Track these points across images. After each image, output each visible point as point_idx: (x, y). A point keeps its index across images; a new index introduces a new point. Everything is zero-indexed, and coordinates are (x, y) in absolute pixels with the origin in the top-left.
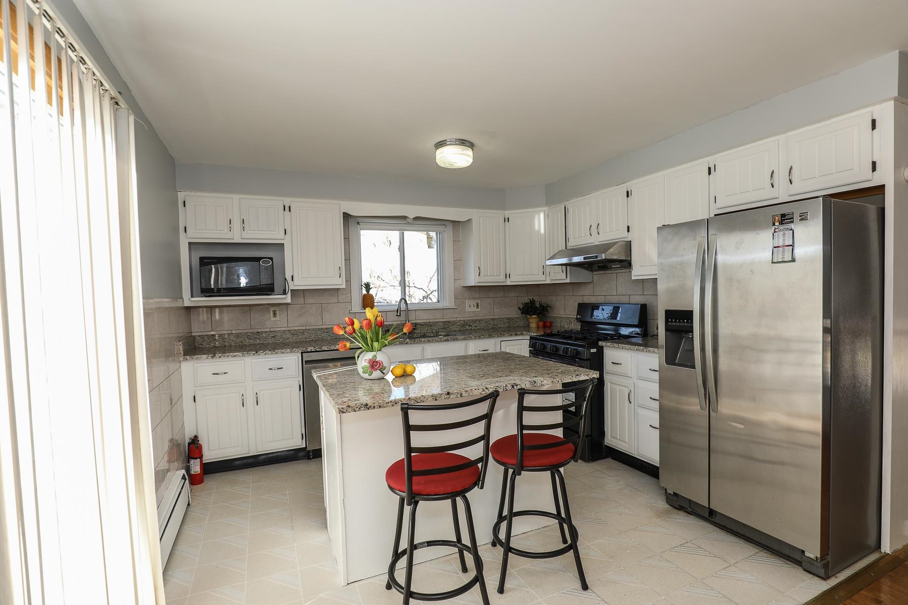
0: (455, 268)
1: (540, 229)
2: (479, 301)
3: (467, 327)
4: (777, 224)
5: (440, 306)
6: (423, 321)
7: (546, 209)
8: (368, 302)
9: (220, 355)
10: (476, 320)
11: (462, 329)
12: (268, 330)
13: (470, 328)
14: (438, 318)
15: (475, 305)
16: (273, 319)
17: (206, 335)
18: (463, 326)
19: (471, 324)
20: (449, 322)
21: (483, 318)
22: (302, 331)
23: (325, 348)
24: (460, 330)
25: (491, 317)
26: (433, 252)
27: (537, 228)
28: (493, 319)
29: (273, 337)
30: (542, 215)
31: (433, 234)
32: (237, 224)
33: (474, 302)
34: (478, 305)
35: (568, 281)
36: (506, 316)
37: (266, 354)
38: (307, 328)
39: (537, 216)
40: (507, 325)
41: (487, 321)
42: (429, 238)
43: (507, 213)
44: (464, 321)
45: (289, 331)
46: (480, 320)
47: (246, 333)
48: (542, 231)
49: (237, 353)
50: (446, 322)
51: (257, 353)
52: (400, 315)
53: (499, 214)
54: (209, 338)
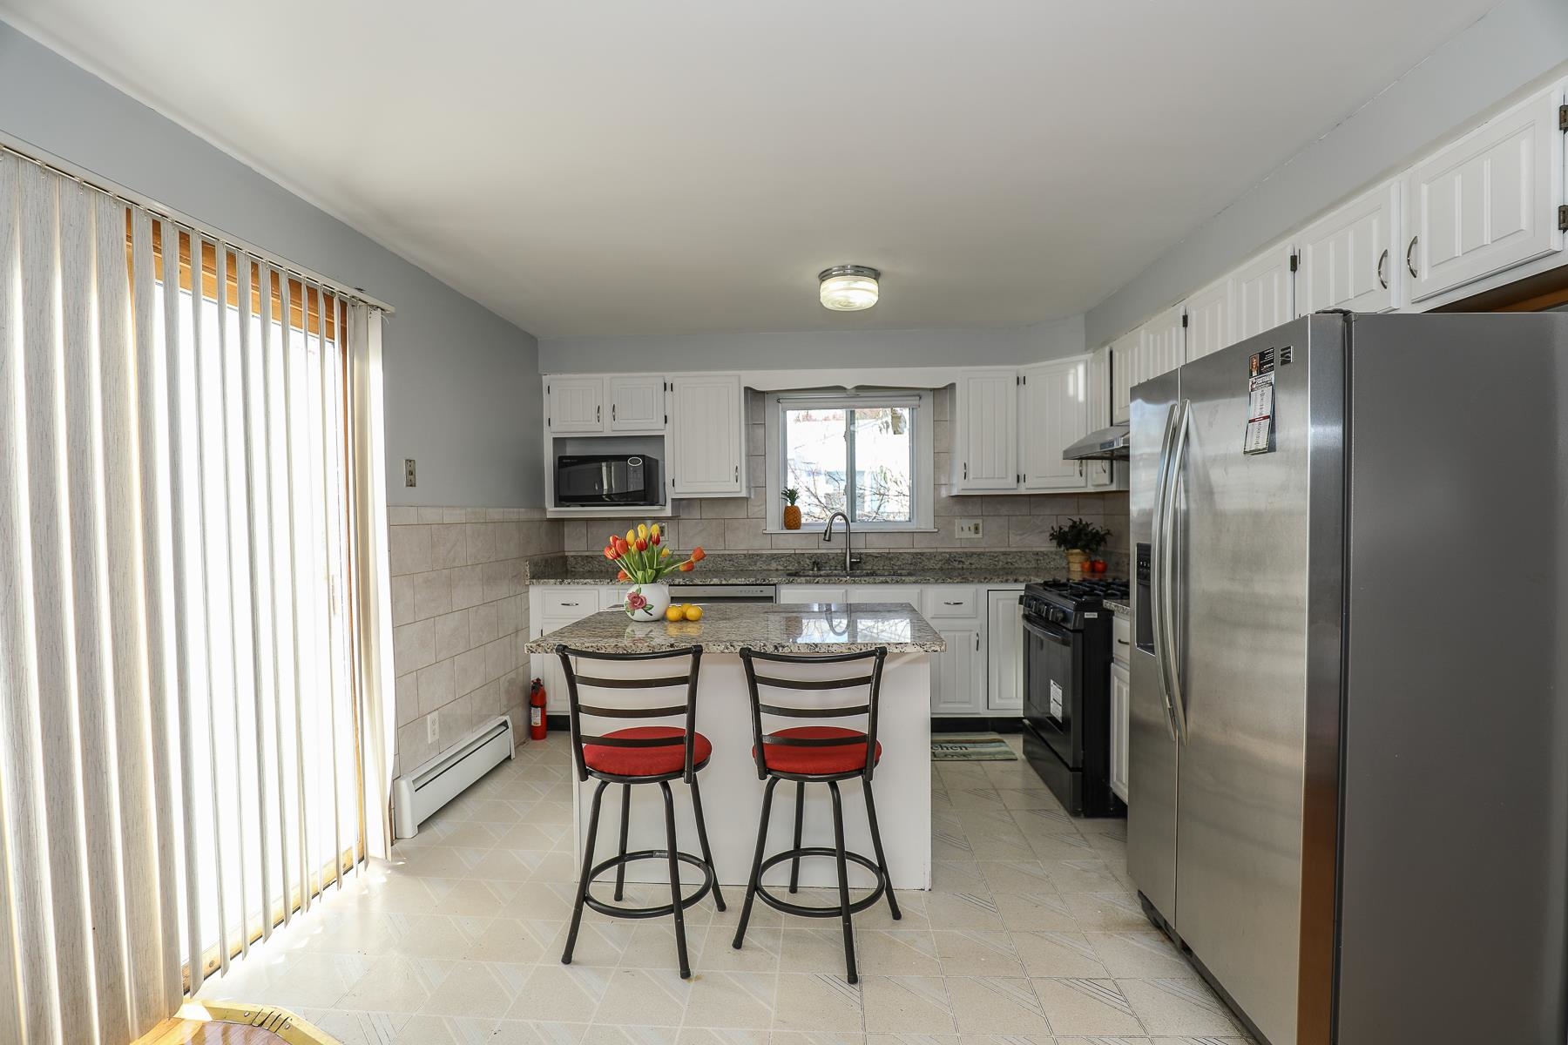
0: (937, 466)
1: (1076, 396)
2: (979, 522)
3: (956, 564)
4: (1254, 374)
5: (912, 527)
6: (874, 551)
7: (1088, 356)
8: (791, 519)
9: (569, 581)
10: (973, 554)
11: (946, 566)
13: (960, 566)
14: (903, 546)
15: (972, 528)
17: (581, 556)
18: (948, 561)
19: (963, 559)
20: (922, 554)
21: (987, 550)
23: (697, 581)
24: (941, 569)
25: (1003, 550)
26: (904, 438)
27: (1071, 391)
28: (1004, 554)
30: (1081, 369)
31: (905, 413)
32: (606, 412)
33: (971, 523)
34: (976, 528)
35: (1113, 488)
36: (1034, 549)
39: (1072, 371)
40: (1033, 564)
41: (993, 556)
42: (896, 418)
43: (1023, 369)
44: (950, 554)
46: (979, 554)
48: (1081, 397)
49: (589, 581)
50: (916, 554)
51: (611, 581)
52: (829, 540)
53: (1009, 372)
54: (583, 560)
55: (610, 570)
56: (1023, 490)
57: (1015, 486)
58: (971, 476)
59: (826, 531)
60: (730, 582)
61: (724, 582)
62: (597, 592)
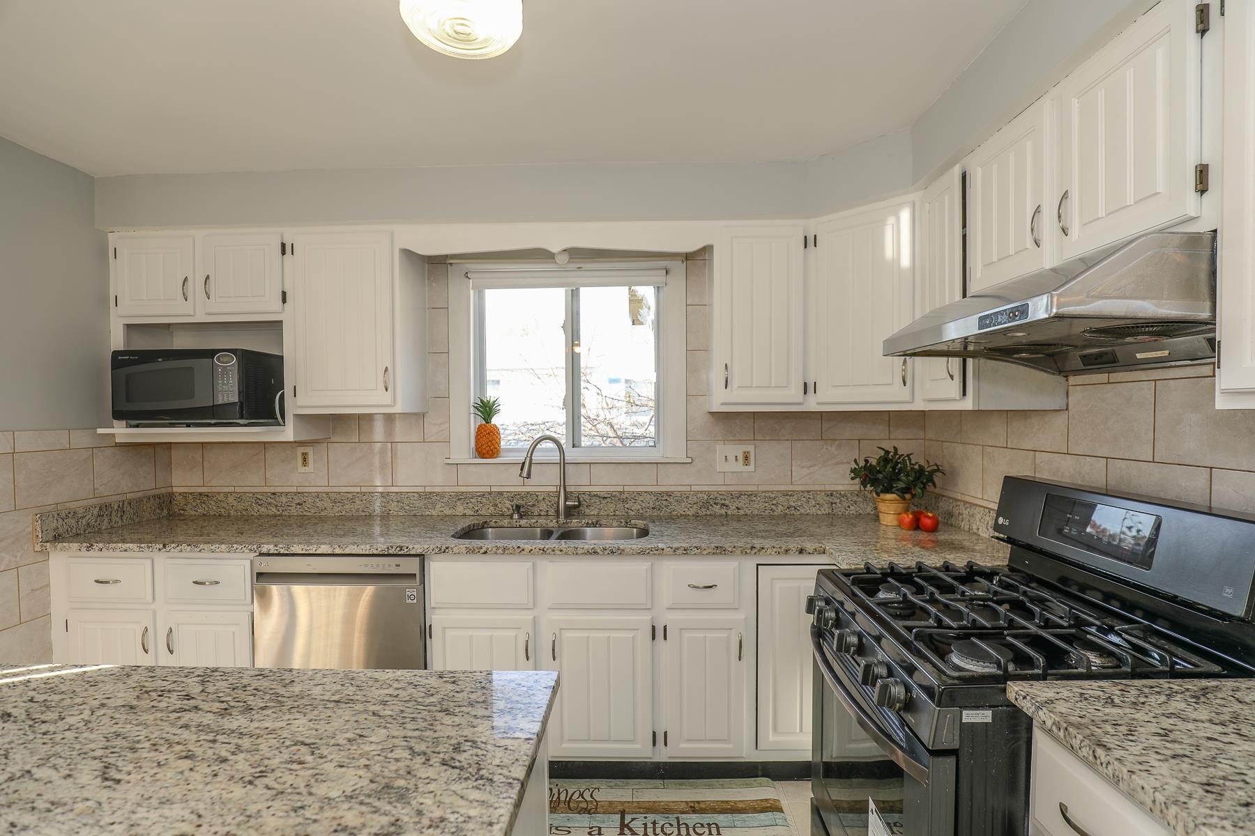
0: (690, 369)
1: (898, 256)
2: (750, 448)
3: (717, 509)
5: (655, 455)
6: (602, 489)
7: (916, 196)
8: (487, 443)
9: (101, 545)
10: (741, 494)
11: (703, 512)
12: (294, 490)
13: (723, 512)
14: (646, 482)
15: (741, 458)
16: (302, 469)
17: (191, 493)
18: (706, 504)
19: (727, 502)
20: (669, 494)
21: (761, 488)
22: (350, 496)
24: (696, 516)
25: (783, 488)
26: (646, 333)
27: (889, 253)
28: (786, 494)
29: (299, 504)
30: (905, 215)
31: (647, 293)
32: (196, 287)
33: (739, 450)
34: (746, 458)
35: (968, 404)
36: (828, 488)
37: (181, 551)
38: (364, 490)
39: (891, 220)
40: (826, 510)
41: (770, 498)
42: (636, 303)
43: (814, 225)
44: (709, 493)
45: (327, 493)
46: (750, 495)
47: (254, 494)
48: (905, 261)
49: (131, 545)
50: (661, 493)
51: (164, 546)
52: (529, 476)
53: (793, 229)
54: (195, 499)
55: (232, 513)
56: (812, 404)
57: (801, 400)
58: (735, 383)
59: (524, 463)
60: (347, 551)
61: (338, 551)
62: (149, 561)
